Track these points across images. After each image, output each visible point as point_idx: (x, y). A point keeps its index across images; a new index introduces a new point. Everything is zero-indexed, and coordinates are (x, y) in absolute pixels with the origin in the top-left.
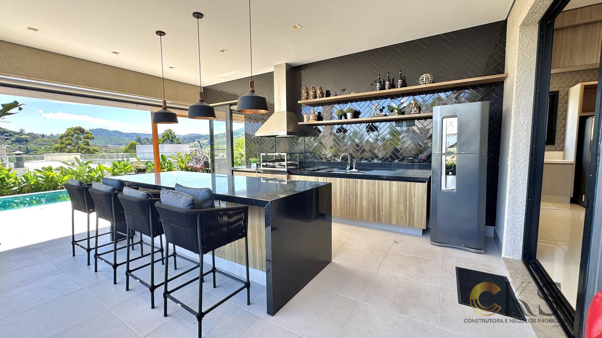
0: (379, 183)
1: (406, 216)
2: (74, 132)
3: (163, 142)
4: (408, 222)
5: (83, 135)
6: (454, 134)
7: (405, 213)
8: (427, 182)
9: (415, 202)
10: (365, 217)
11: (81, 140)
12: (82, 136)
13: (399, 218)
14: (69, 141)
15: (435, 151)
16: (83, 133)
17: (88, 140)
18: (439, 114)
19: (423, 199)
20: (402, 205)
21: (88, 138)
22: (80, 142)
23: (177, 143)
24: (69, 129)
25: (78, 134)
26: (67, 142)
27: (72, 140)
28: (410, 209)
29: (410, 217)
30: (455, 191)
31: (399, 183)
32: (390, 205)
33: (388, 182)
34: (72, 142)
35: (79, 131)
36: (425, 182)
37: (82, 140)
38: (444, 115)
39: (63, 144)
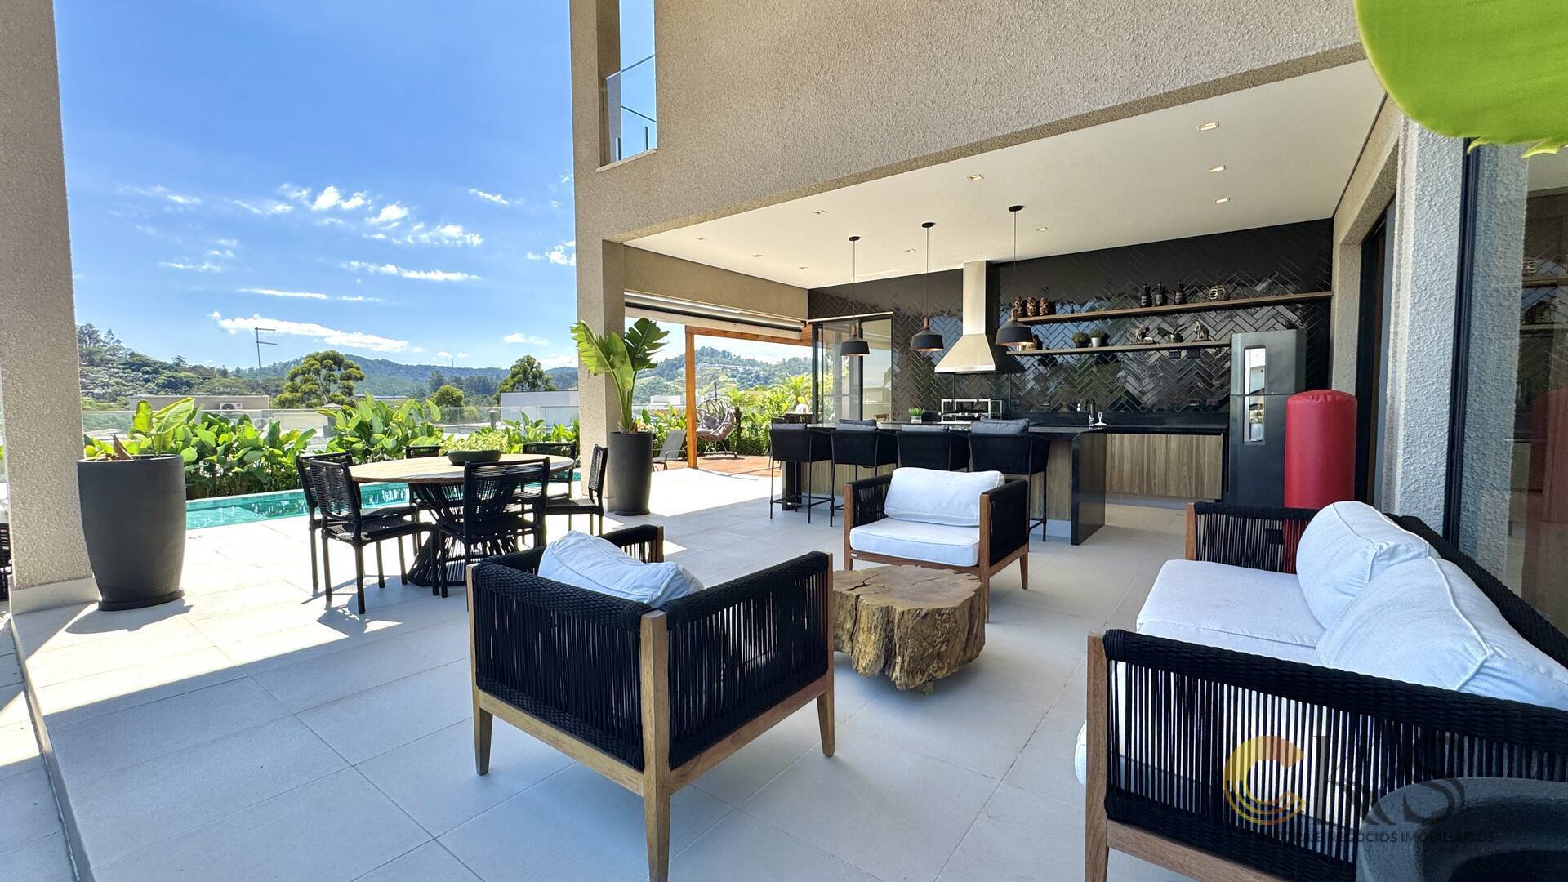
0: (1149, 438)
1: (1191, 483)
2: (321, 363)
3: (513, 386)
4: (1194, 490)
5: (339, 370)
6: (1260, 367)
7: (1190, 478)
8: (1222, 435)
9: (1205, 462)
10: (1127, 490)
11: (335, 382)
12: (337, 374)
13: (1181, 486)
14: (311, 386)
15: (1235, 391)
16: (339, 367)
17: (351, 383)
18: (1239, 345)
19: (1217, 457)
20: (1185, 468)
21: (349, 378)
22: (333, 387)
23: (546, 390)
24: (309, 356)
25: (331, 369)
26: (306, 387)
27: (314, 382)
28: (1197, 473)
29: (1197, 483)
30: (1264, 443)
31: (1180, 438)
32: (1167, 467)
33: (1164, 436)
34: (317, 386)
35: (332, 362)
36: (1219, 434)
37: (339, 381)
38: (1247, 345)
39: (297, 391)
